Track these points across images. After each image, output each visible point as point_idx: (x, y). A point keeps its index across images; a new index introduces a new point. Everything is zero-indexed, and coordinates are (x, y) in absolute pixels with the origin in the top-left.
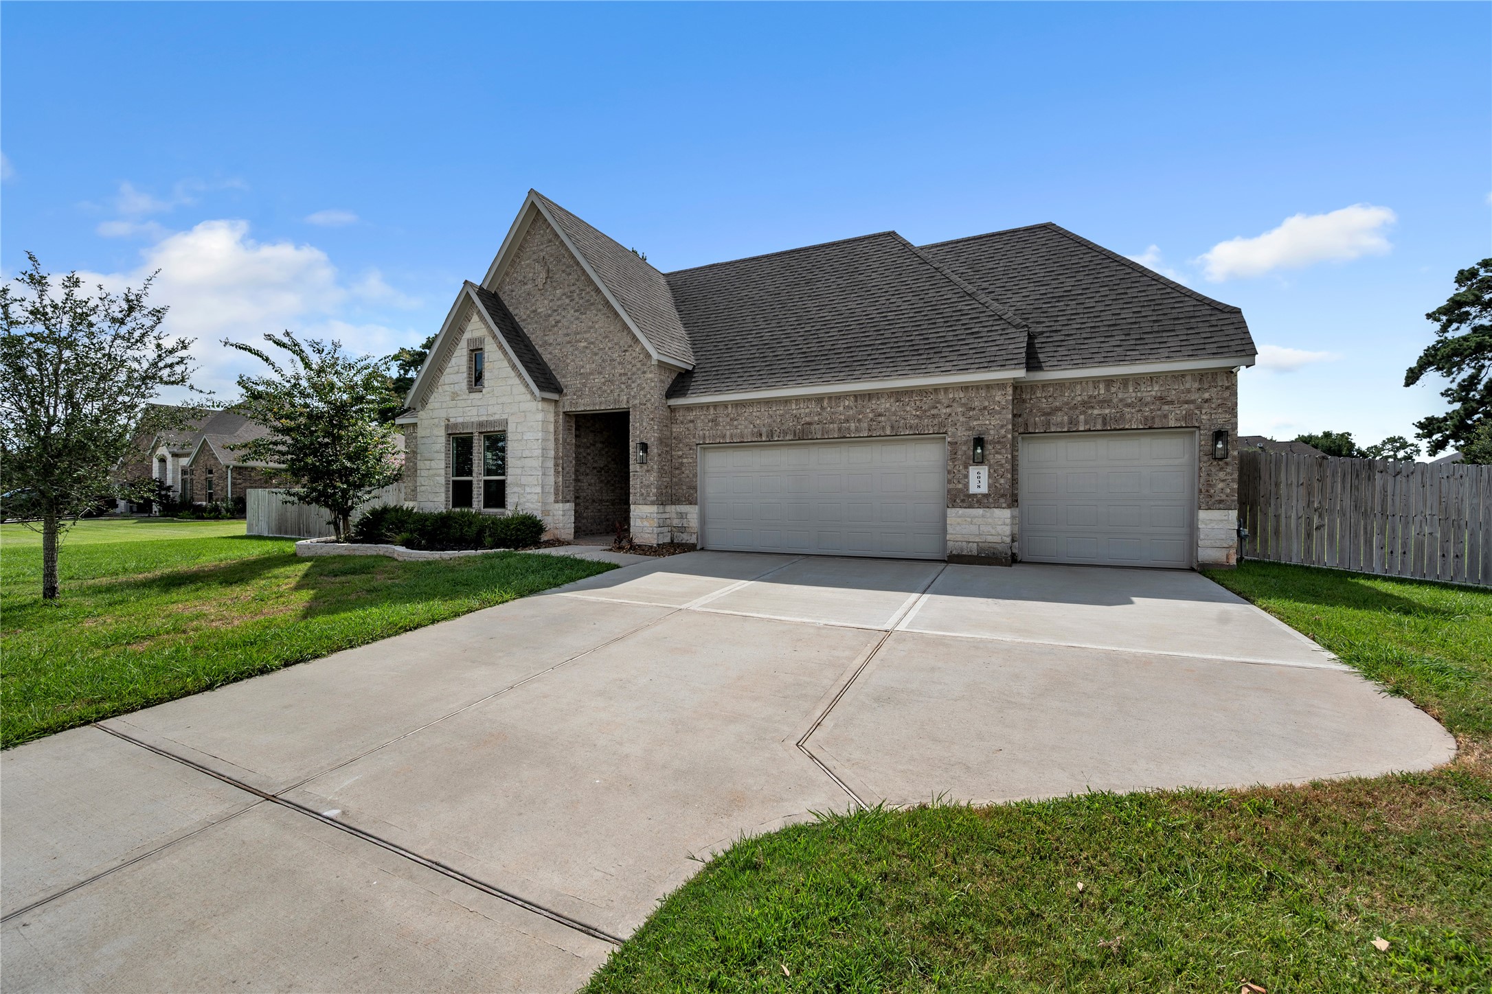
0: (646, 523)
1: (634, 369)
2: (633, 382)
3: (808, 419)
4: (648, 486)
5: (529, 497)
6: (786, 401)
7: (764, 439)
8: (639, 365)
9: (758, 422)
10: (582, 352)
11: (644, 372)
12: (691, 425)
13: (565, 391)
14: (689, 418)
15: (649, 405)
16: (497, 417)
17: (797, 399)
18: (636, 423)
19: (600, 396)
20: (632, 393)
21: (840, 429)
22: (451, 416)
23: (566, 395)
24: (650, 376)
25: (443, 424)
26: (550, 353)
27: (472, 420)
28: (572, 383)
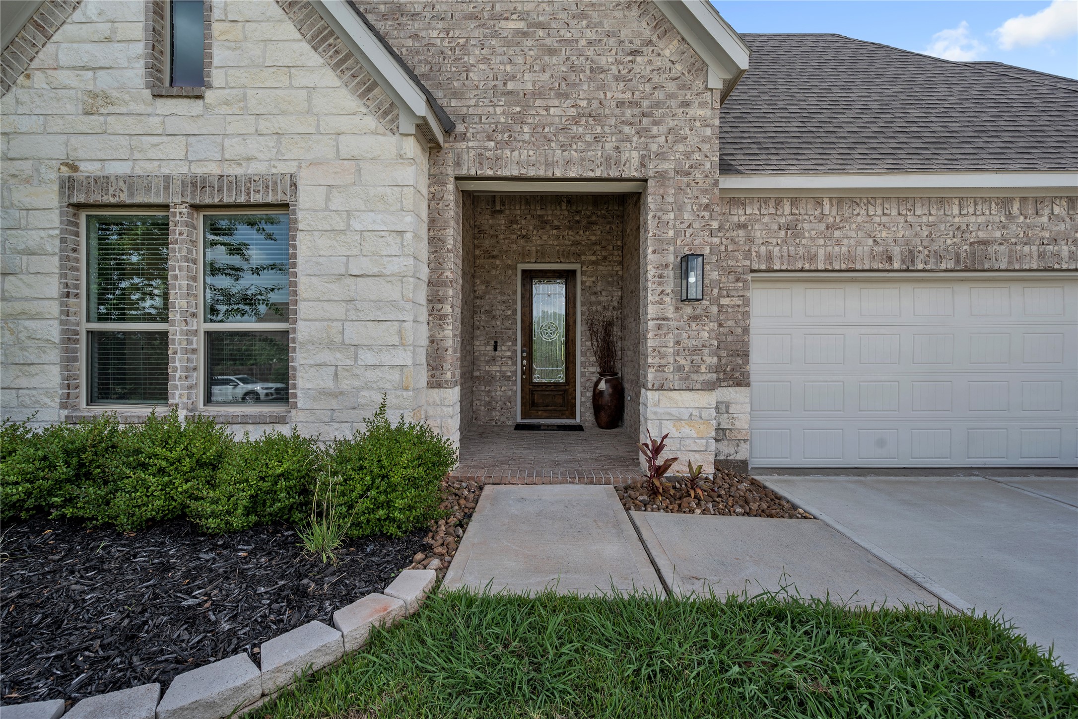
0: (686, 430)
1: (659, 95)
2: (656, 123)
3: (982, 235)
4: (696, 351)
5: (371, 375)
6: (941, 198)
7: (896, 266)
8: (671, 87)
9: (884, 234)
10: (509, 44)
11: (686, 104)
12: (741, 233)
13: (460, 128)
14: (735, 219)
15: (699, 177)
16: (255, 168)
17: (963, 196)
18: (666, 212)
19: (563, 147)
20: (654, 148)
21: (1041, 255)
22: (81, 154)
23: (464, 137)
24: (701, 112)
25: (54, 176)
26: (415, 36)
27: (165, 171)
28: (480, 111)
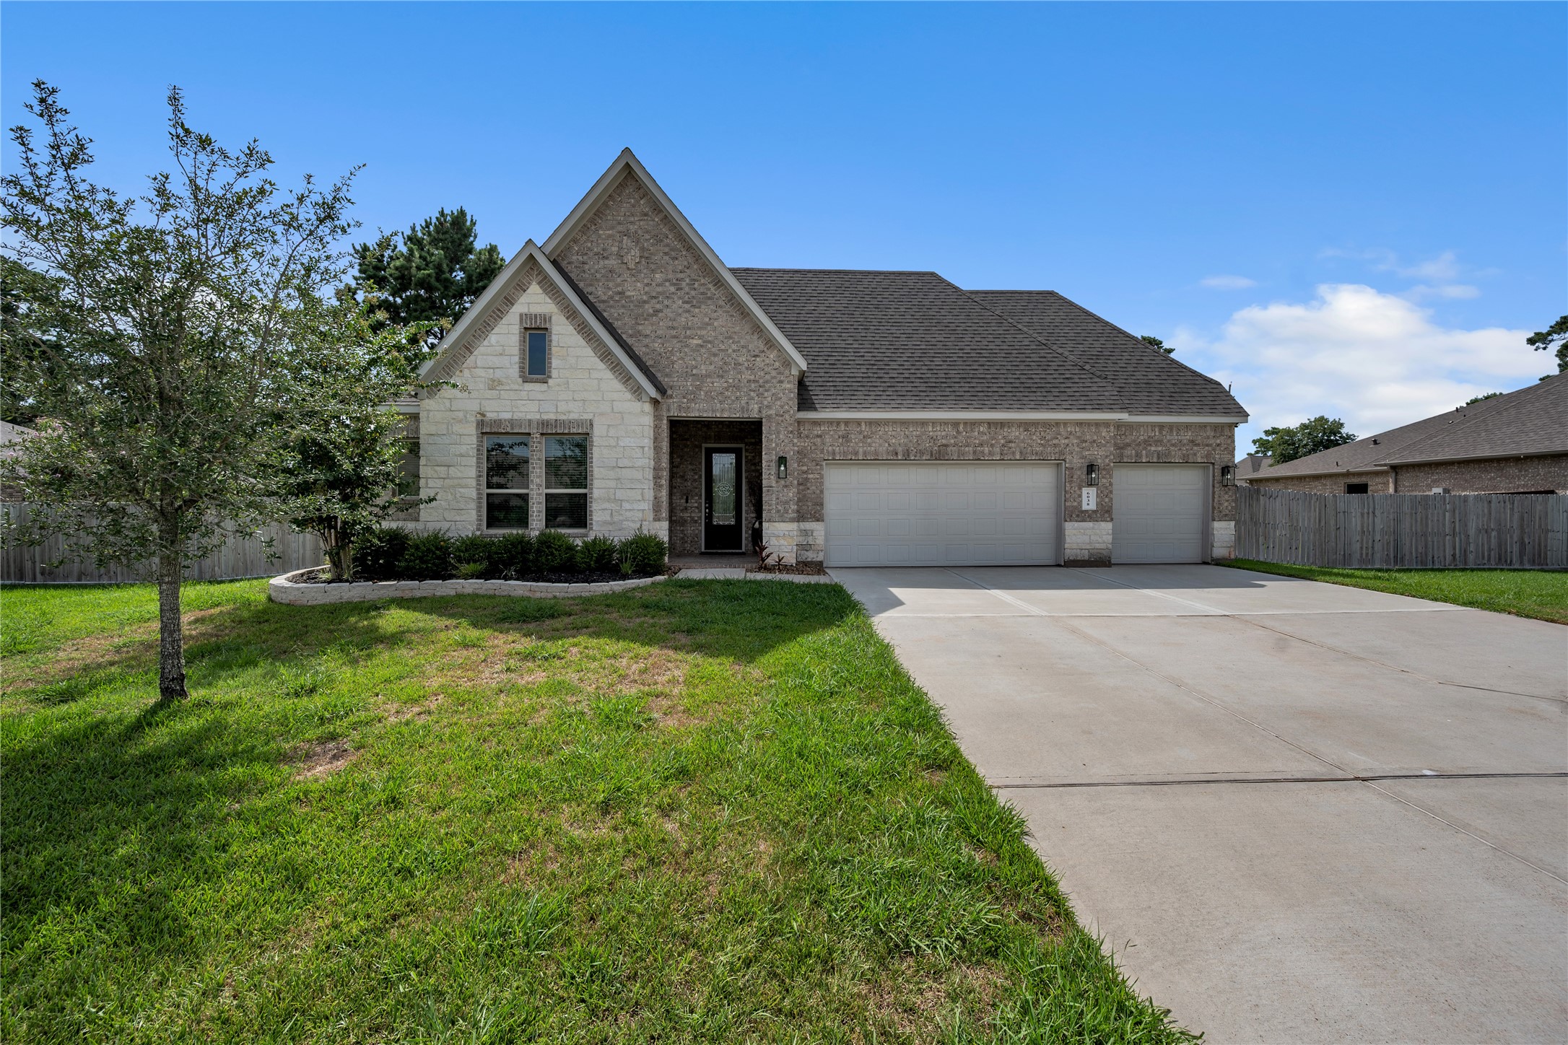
0: (782, 542)
1: (767, 377)
2: (766, 391)
3: (944, 441)
4: (787, 502)
5: (628, 514)
6: (923, 423)
7: (900, 458)
8: (774, 373)
9: (894, 441)
10: (694, 351)
11: (781, 382)
12: (819, 440)
13: (669, 392)
14: (816, 432)
15: (787, 417)
16: (573, 416)
17: (934, 422)
18: (771, 435)
19: (721, 402)
20: (766, 403)
21: (975, 452)
22: (487, 409)
23: (671, 397)
24: (788, 386)
25: (473, 419)
26: (647, 346)
27: (528, 417)
28: (679, 384)
